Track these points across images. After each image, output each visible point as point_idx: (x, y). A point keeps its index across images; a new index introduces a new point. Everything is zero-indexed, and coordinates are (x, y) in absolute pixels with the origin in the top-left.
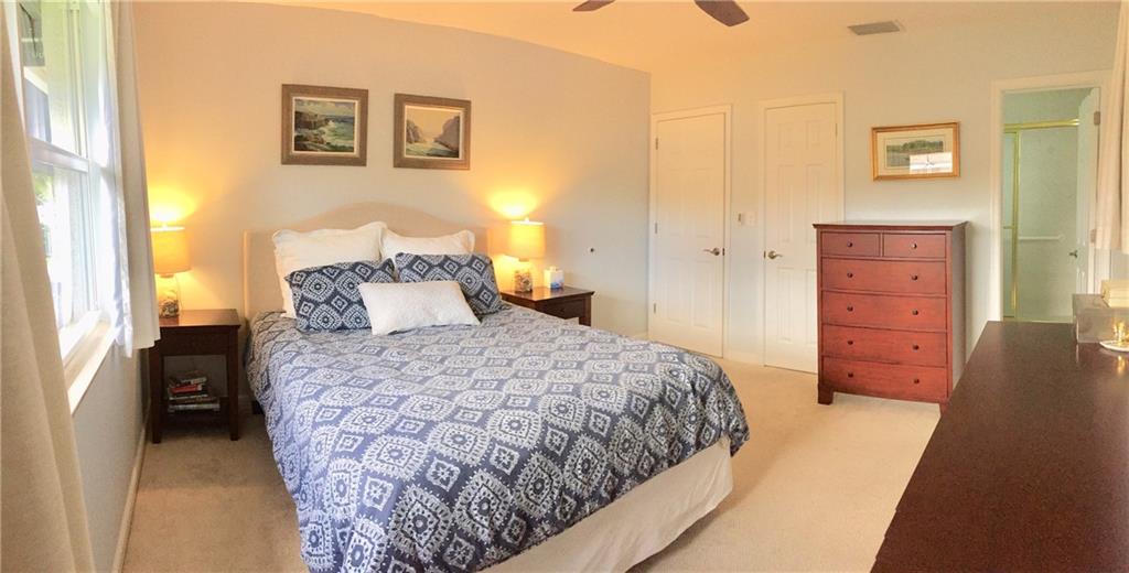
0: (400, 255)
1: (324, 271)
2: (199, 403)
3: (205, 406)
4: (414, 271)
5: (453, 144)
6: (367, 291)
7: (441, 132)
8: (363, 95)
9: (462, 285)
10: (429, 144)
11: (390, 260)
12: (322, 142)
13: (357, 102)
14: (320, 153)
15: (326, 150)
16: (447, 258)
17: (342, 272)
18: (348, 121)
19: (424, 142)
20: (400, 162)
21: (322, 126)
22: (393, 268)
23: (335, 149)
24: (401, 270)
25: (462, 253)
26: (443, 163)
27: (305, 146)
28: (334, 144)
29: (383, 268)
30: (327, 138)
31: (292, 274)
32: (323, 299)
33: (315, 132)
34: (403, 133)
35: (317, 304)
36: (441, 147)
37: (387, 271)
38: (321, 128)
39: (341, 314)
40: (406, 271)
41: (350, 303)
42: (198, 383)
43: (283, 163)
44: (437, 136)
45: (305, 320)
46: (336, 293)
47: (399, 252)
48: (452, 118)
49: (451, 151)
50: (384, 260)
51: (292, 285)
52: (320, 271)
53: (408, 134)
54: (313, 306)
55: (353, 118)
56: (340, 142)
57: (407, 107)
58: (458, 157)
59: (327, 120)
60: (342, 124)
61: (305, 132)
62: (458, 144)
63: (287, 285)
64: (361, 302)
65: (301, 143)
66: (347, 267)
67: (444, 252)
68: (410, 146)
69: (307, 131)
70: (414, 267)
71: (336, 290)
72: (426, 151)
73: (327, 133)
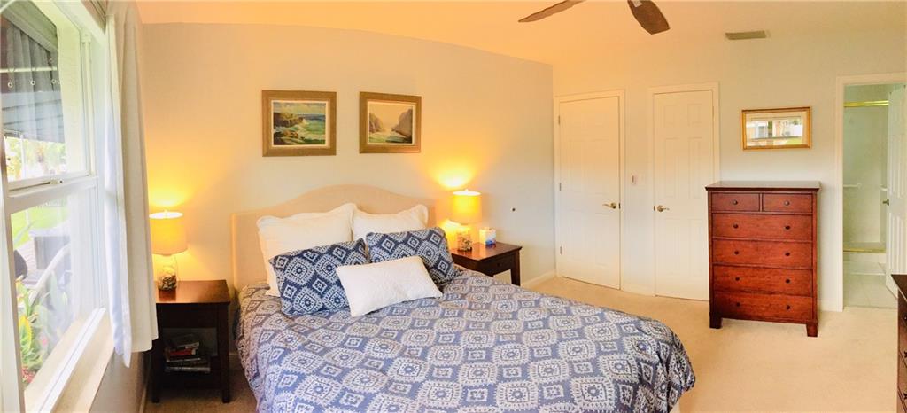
0: (370, 235)
1: (305, 255)
2: (193, 366)
3: (199, 369)
4: (383, 249)
5: (406, 132)
6: (343, 272)
7: (398, 123)
8: (332, 97)
9: (423, 258)
10: (388, 133)
11: (361, 240)
12: (297, 137)
13: (327, 103)
14: (296, 146)
15: (301, 144)
16: (409, 235)
17: (321, 255)
18: (321, 119)
19: (384, 131)
20: (365, 149)
21: (296, 123)
22: (364, 247)
23: (309, 142)
24: (371, 248)
25: (421, 228)
26: (399, 148)
27: (282, 141)
28: (307, 138)
29: (356, 249)
30: (301, 134)
31: (276, 258)
32: (304, 283)
33: (291, 129)
34: (367, 124)
35: (299, 288)
36: (398, 135)
37: (360, 251)
38: (296, 126)
39: (322, 297)
40: (376, 249)
41: (330, 285)
42: (193, 347)
43: (264, 156)
44: (394, 126)
45: (288, 303)
46: (316, 276)
47: (368, 232)
48: (407, 110)
49: (406, 138)
50: (356, 239)
51: (275, 268)
52: (300, 255)
53: (371, 125)
54: (295, 290)
55: (324, 116)
56: (313, 137)
57: (370, 103)
58: (411, 142)
59: (301, 119)
60: (315, 122)
61: (282, 129)
62: (411, 132)
63: (271, 267)
64: (339, 283)
65: (279, 139)
66: (325, 251)
67: (406, 228)
68: (372, 135)
69: (284, 128)
70: (383, 245)
71: (316, 273)
72: (386, 139)
73: (302, 130)
